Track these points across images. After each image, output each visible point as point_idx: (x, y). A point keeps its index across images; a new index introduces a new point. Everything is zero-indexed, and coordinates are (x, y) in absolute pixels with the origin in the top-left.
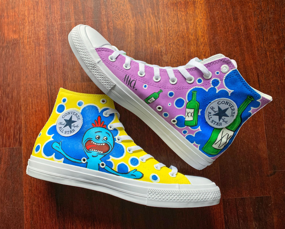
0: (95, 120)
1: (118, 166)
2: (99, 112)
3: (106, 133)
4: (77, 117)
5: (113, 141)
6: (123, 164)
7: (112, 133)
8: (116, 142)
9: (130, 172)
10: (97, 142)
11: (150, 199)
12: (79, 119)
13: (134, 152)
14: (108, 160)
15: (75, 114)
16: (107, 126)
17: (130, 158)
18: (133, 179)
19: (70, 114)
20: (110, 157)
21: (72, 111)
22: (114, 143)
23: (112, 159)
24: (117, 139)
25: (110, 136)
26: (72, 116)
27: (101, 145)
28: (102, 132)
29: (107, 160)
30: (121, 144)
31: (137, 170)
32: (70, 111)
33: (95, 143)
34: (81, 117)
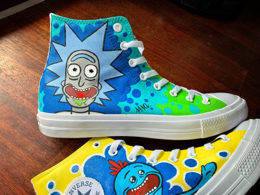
0: (110, 167)
1: (186, 181)
2: (105, 157)
3: (134, 167)
4: (87, 184)
5: (150, 167)
6: (187, 175)
7: (140, 163)
8: (153, 165)
9: (202, 173)
10: (138, 184)
11: (248, 175)
12: (90, 185)
13: (178, 157)
14: (171, 187)
15: (80, 184)
16: (127, 161)
17: (183, 164)
18: (212, 177)
19: (73, 192)
20: (169, 183)
21: (73, 186)
22: (154, 167)
23: (172, 182)
24: (151, 163)
25: (141, 166)
26: (79, 191)
27: (145, 182)
28: (129, 171)
29: (170, 189)
30: (159, 162)
31: (203, 166)
32: (71, 188)
33: (136, 188)
34: (91, 180)
